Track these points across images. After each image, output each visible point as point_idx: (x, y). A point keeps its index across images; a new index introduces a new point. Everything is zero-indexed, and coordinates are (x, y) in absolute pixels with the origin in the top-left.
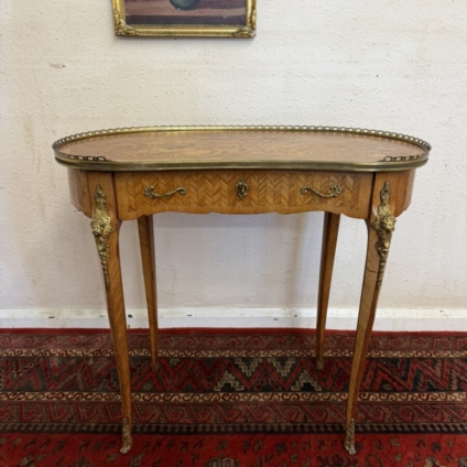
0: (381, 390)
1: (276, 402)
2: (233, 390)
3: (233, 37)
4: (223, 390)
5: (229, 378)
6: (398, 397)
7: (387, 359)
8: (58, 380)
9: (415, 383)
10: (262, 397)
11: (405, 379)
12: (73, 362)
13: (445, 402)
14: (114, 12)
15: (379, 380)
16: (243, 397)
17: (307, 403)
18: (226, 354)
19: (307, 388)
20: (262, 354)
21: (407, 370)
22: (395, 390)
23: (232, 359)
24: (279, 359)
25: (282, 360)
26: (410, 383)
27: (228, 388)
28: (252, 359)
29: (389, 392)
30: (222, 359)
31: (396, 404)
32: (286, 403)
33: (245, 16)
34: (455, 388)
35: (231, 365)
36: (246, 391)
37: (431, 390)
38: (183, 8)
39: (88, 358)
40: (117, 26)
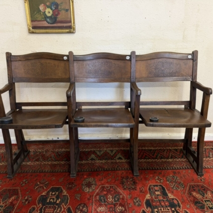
0: (145, 158)
1: (108, 163)
2: (94, 160)
3: (68, 33)
4: (91, 160)
5: (93, 156)
6: (150, 160)
7: (148, 150)
8: (33, 158)
9: (157, 156)
10: (104, 161)
11: (153, 155)
12: (38, 153)
13: (165, 162)
14: (28, 25)
15: (144, 156)
16: (97, 161)
17: (119, 162)
18: (93, 150)
19: (120, 158)
20: (105, 149)
21: (154, 153)
22: (149, 158)
23: (94, 151)
24: (110, 150)
25: (112, 151)
26: (155, 156)
27: (92, 159)
28: (101, 151)
29: (147, 159)
30: (91, 151)
31: (149, 162)
32: (112, 163)
33: (71, 26)
34: (170, 157)
35: (94, 152)
36: (99, 160)
37: (162, 158)
38: (51, 24)
39: (43, 152)
40: (29, 30)
